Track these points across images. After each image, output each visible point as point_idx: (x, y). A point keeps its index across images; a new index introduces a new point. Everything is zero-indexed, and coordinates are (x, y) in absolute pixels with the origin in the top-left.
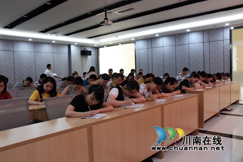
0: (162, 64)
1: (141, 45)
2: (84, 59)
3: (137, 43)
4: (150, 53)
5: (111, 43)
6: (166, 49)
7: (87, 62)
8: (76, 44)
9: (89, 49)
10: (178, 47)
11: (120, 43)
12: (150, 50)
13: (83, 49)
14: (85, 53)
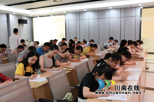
0: (88, 32)
1: (70, 17)
2: (20, 26)
3: (67, 15)
4: (78, 24)
5: (45, 14)
6: (91, 21)
7: (23, 29)
8: (14, 13)
9: (25, 19)
10: (101, 20)
11: (51, 14)
12: (78, 22)
13: (20, 18)
14: (21, 21)
